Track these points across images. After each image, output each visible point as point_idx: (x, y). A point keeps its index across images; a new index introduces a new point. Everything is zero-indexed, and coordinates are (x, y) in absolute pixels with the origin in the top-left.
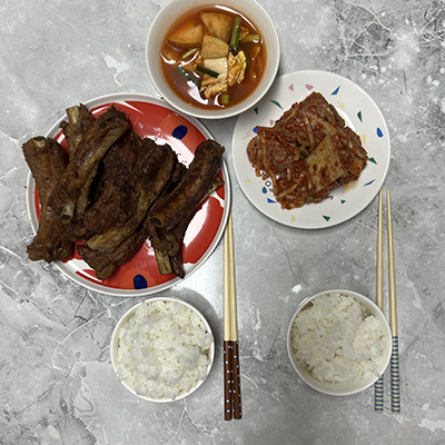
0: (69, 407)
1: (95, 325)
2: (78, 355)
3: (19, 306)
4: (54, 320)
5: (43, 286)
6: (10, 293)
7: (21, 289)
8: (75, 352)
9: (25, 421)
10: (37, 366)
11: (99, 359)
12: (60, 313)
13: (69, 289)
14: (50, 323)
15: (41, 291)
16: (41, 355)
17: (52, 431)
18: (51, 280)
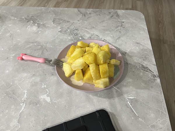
0: (83, 15)
1: (73, 29)
2: (79, 24)
3: (95, 33)
4: (85, 30)
5: (87, 37)
6: (97, 36)
7: (94, 36)
8: (80, 24)
9: (95, 14)
10: (91, 22)
11: (74, 23)
12: (83, 31)
13: (79, 36)
14: (86, 29)
15: (88, 36)
16: (89, 24)
17: (88, 12)
18: (84, 38)
